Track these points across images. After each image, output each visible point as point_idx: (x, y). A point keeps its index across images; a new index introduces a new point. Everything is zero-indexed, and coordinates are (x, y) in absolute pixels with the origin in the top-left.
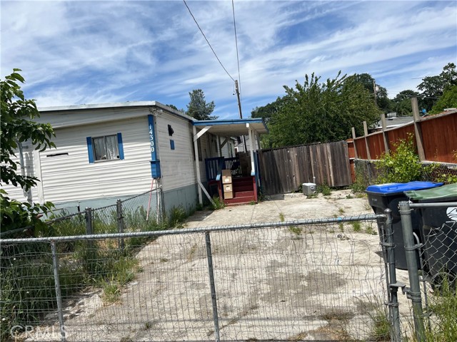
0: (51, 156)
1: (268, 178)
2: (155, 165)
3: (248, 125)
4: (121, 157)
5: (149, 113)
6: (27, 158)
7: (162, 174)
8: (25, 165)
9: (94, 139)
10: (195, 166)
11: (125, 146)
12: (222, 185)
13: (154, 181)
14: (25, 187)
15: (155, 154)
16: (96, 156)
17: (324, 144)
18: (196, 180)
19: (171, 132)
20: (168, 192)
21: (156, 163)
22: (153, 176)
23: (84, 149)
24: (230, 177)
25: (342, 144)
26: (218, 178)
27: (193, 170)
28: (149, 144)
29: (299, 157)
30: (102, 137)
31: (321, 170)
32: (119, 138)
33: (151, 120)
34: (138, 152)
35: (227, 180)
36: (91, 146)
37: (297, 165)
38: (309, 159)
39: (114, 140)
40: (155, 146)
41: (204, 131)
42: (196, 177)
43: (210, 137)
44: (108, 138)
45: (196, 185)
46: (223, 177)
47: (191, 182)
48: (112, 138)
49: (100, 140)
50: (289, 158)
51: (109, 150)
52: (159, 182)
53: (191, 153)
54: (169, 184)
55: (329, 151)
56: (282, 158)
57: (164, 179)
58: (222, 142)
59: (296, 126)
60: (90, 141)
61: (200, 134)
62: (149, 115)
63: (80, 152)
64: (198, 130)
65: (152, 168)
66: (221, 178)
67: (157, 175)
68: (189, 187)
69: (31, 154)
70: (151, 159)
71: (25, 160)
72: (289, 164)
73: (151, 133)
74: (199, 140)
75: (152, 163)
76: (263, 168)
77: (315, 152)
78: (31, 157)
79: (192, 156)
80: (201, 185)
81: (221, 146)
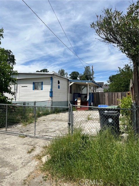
0: (23, 87)
1: (96, 103)
2: (51, 93)
3: (87, 83)
4: (42, 89)
6: (16, 86)
7: (53, 96)
8: (15, 89)
9: (35, 83)
10: (68, 95)
11: (44, 86)
12: (77, 103)
13: (50, 98)
14: (12, 95)
15: (51, 89)
16: (35, 88)
17: (119, 93)
18: (68, 100)
19: (59, 83)
20: (55, 102)
21: (51, 92)
22: (50, 96)
24: (80, 100)
25: (126, 93)
26: (76, 100)
27: (67, 96)
28: (50, 86)
29: (108, 96)
30: (37, 82)
31: (116, 102)
32: (42, 84)
33: (52, 79)
34: (47, 88)
35: (79, 101)
36: (34, 85)
37: (107, 99)
38: (112, 97)
39: (40, 84)
40: (52, 87)
41: (72, 83)
42: (68, 99)
43: (78, 85)
44: (39, 83)
45: (68, 101)
46: (78, 100)
47: (66, 100)
48: (40, 83)
49: (37, 83)
50: (105, 96)
51: (39, 87)
52: (52, 98)
53: (67, 90)
54: (55, 99)
55: (120, 95)
56: (102, 96)
57: (54, 98)
58: (83, 88)
59: (121, 84)
60: (34, 83)
61: (71, 84)
62: (51, 77)
63: (31, 86)
64: (71, 83)
65: (50, 94)
66: (77, 100)
67: (51, 96)
68: (65, 102)
69: (17, 85)
70: (50, 91)
71: (16, 87)
72: (105, 99)
73: (51, 82)
74: (71, 86)
75: (50, 92)
76: (94, 98)
77: (115, 95)
78: (17, 87)
79: (67, 91)
80: (69, 102)
81: (82, 89)
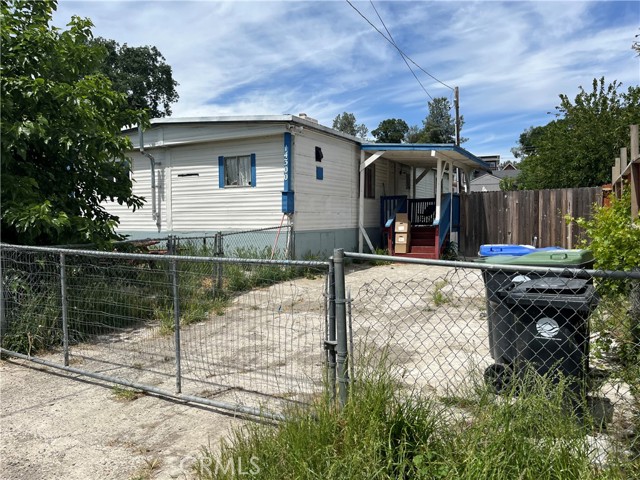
0: (182, 175)
1: (470, 233)
2: (286, 197)
3: (433, 153)
4: (252, 184)
5: (285, 131)
6: (159, 176)
7: (296, 209)
8: (156, 184)
9: (226, 159)
10: (358, 204)
11: (259, 170)
12: (394, 233)
13: (286, 217)
15: (289, 182)
16: (227, 180)
17: (564, 190)
18: (357, 223)
19: (319, 156)
20: (303, 233)
21: (289, 195)
22: (283, 210)
23: (214, 171)
24: (406, 225)
25: (594, 192)
26: (388, 223)
27: (354, 210)
28: (283, 169)
29: (521, 206)
30: (234, 157)
31: (553, 228)
32: (253, 164)
33: (288, 139)
34: (271, 177)
35: (402, 228)
36: (222, 167)
37: (516, 218)
38: (536, 210)
39: (247, 162)
40: (289, 173)
41: (374, 157)
42: (358, 219)
43: (398, 166)
44: (241, 159)
45: (357, 229)
46: (397, 223)
47: (350, 224)
48: (246, 159)
49: (233, 161)
50: (506, 206)
51: (241, 174)
52: (291, 218)
53: (354, 186)
54: (303, 223)
55: (570, 201)
56: (496, 205)
57: (298, 217)
59: (568, 159)
60: (222, 161)
61: (368, 162)
62: (286, 133)
63: (211, 173)
64: (369, 155)
65: (283, 200)
66: (393, 224)
67: (289, 210)
68: (345, 231)
69: (163, 172)
70: (283, 189)
71: (156, 178)
72: (505, 215)
73: (286, 155)
74: (370, 170)
75: (283, 193)
76: (464, 216)
77: (547, 201)
78: (163, 176)
79: (355, 191)
80: (362, 231)
81: (416, 181)
